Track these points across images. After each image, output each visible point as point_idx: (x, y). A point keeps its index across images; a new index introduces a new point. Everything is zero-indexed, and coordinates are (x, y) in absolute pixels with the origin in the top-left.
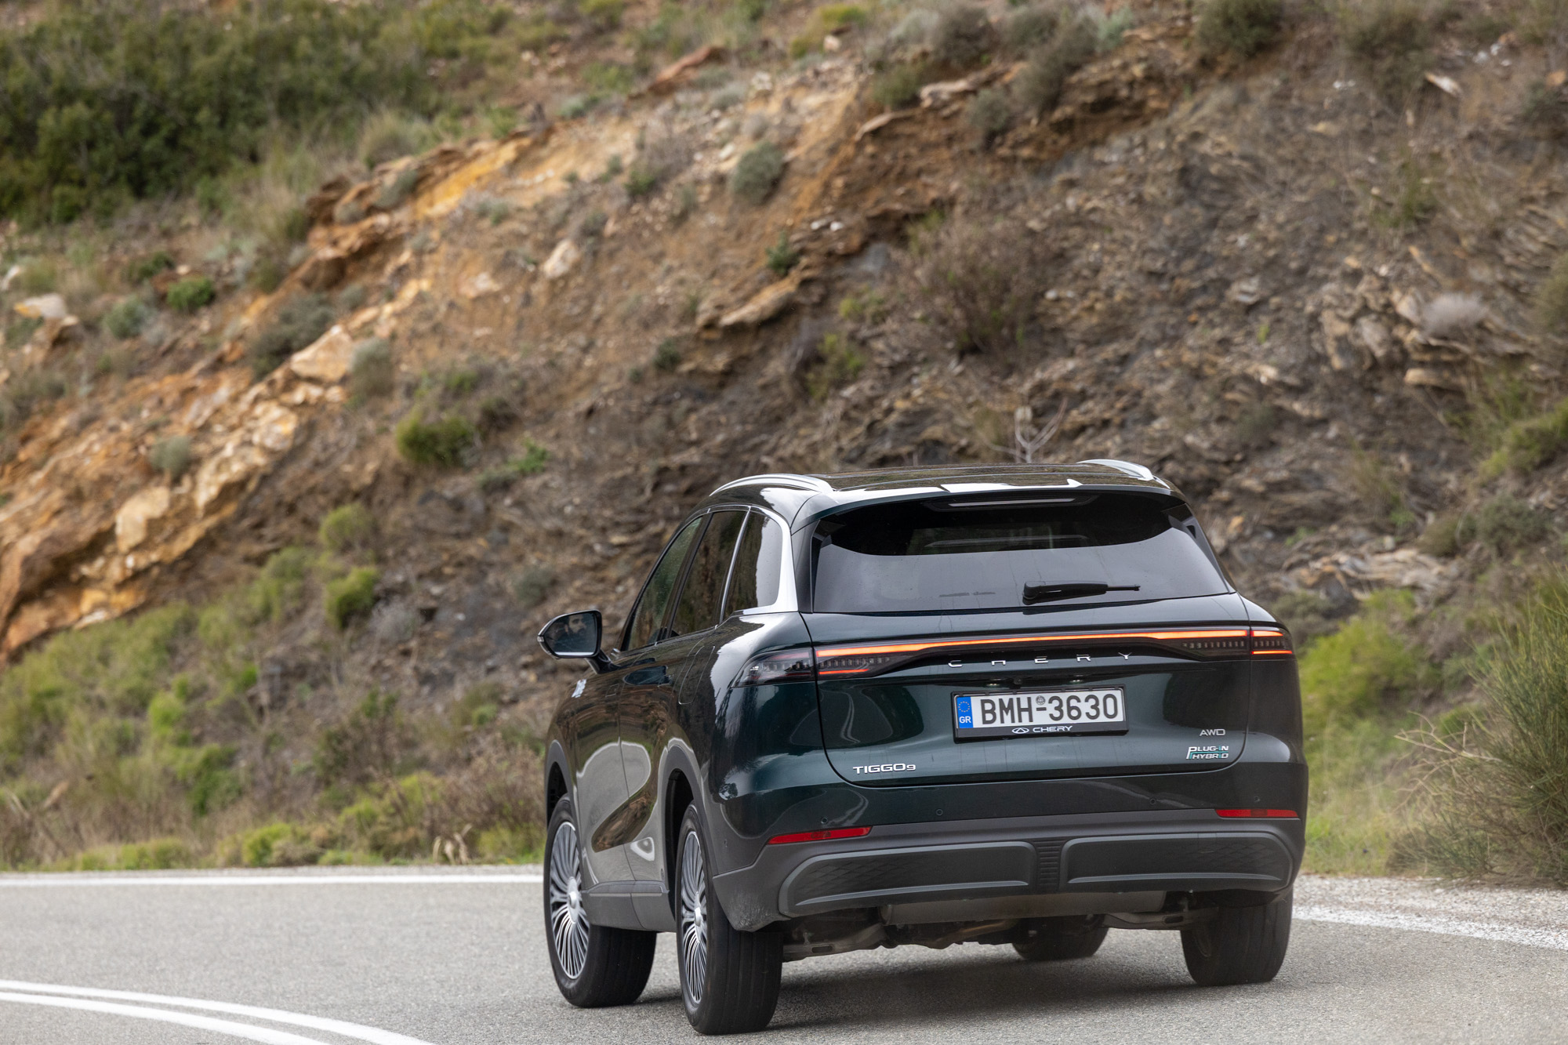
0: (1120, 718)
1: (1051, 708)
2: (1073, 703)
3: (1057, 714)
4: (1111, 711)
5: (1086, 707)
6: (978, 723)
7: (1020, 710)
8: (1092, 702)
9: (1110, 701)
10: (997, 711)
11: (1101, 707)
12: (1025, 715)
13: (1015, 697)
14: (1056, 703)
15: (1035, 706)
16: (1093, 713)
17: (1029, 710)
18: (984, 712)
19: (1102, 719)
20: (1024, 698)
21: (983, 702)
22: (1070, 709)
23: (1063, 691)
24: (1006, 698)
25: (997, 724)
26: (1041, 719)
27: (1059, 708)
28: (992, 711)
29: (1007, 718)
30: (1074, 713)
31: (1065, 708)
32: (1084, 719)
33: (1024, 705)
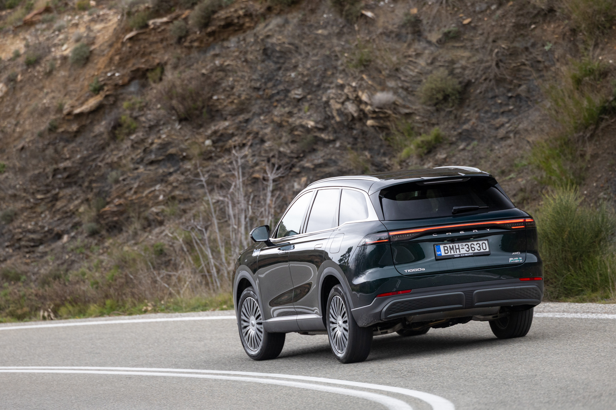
0: (488, 250)
1: (466, 248)
2: (472, 246)
3: (468, 250)
4: (484, 248)
5: (476, 247)
6: (443, 254)
7: (456, 249)
8: (478, 245)
9: (484, 244)
10: (449, 250)
11: (481, 247)
12: (458, 250)
13: (454, 245)
14: (467, 246)
15: (460, 247)
16: (479, 249)
17: (459, 249)
18: (445, 250)
19: (482, 250)
20: (457, 245)
21: (444, 247)
22: (472, 248)
23: (469, 242)
24: (451, 245)
25: (449, 254)
26: (463, 251)
27: (468, 248)
28: (447, 250)
29: (452, 252)
30: (473, 249)
31: (470, 248)
32: (476, 251)
33: (457, 247)
